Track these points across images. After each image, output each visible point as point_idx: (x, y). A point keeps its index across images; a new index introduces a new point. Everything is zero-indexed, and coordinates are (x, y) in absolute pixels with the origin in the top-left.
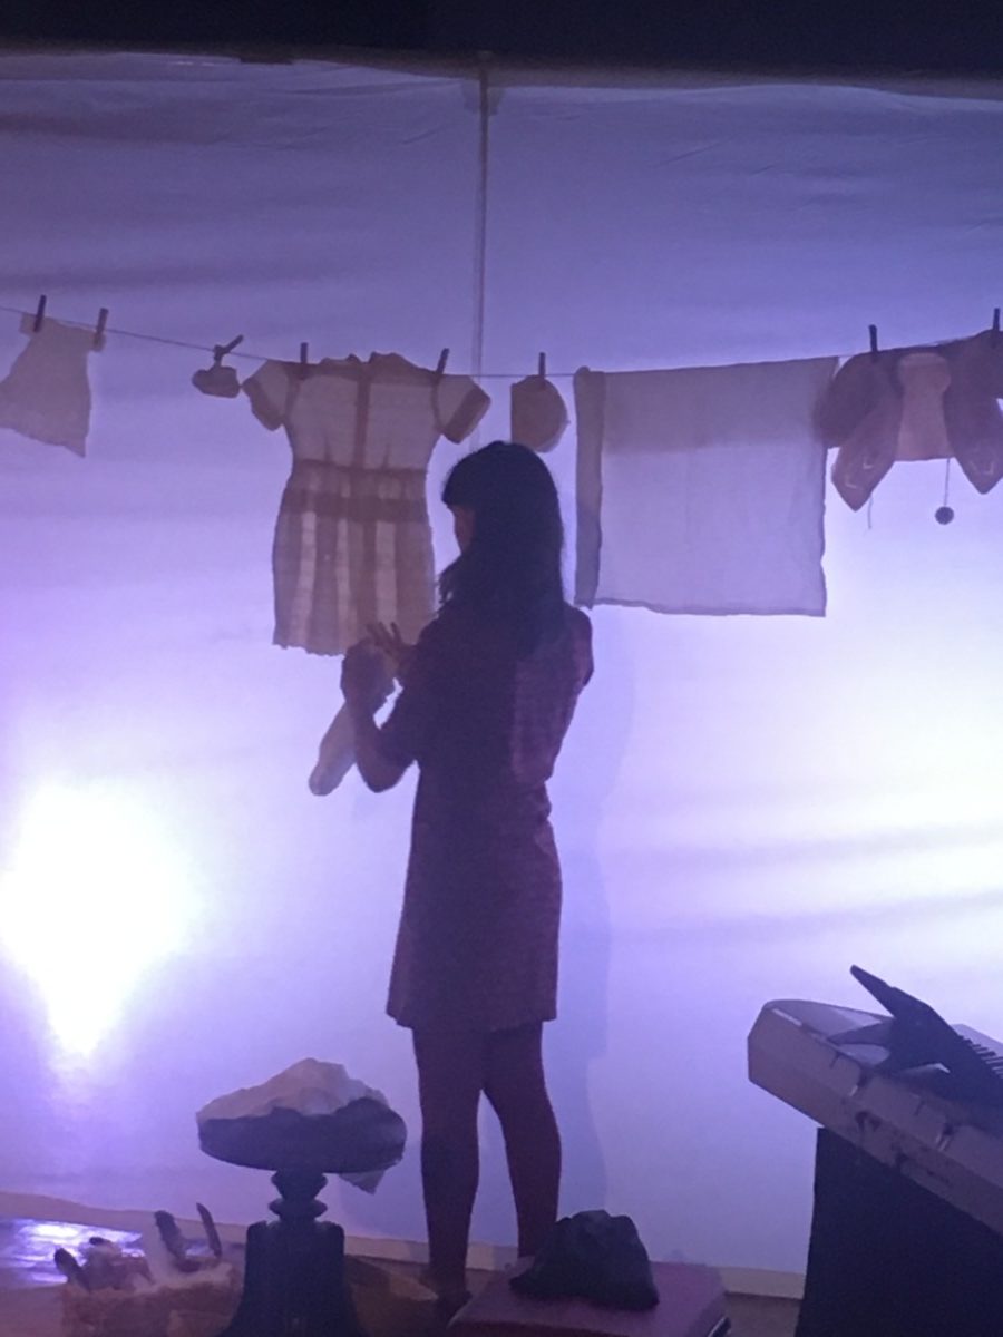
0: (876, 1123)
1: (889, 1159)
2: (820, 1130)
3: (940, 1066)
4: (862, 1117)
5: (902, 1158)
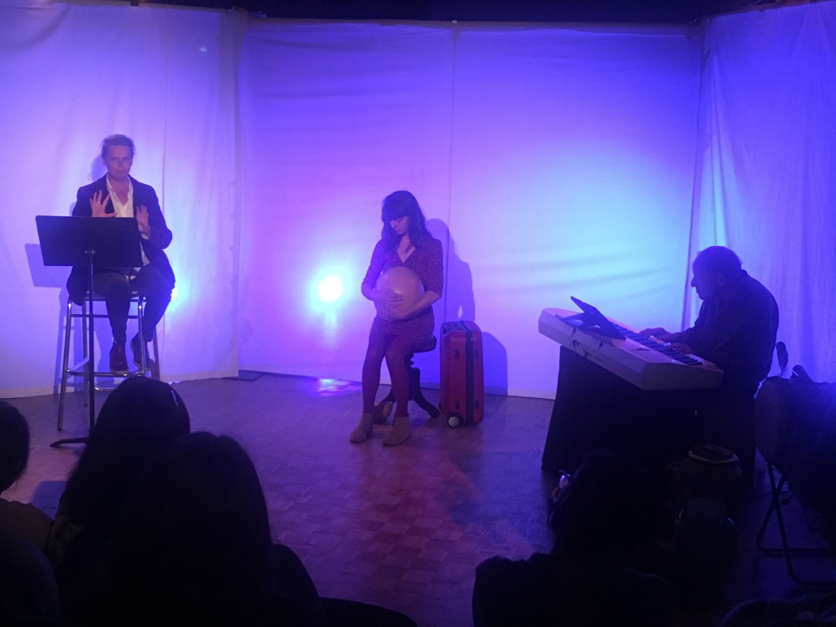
0: (578, 344)
1: (583, 354)
2: (561, 347)
3: (597, 326)
4: (574, 342)
5: (586, 354)
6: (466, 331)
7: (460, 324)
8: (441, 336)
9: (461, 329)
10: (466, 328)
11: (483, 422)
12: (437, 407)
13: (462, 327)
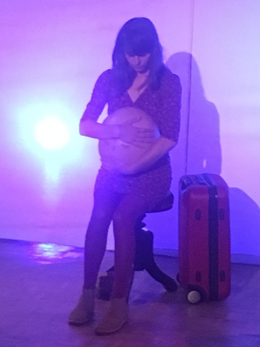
6: (209, 186)
7: (202, 177)
8: (179, 192)
9: (204, 184)
10: (210, 183)
11: (229, 297)
12: (175, 278)
13: (205, 181)
